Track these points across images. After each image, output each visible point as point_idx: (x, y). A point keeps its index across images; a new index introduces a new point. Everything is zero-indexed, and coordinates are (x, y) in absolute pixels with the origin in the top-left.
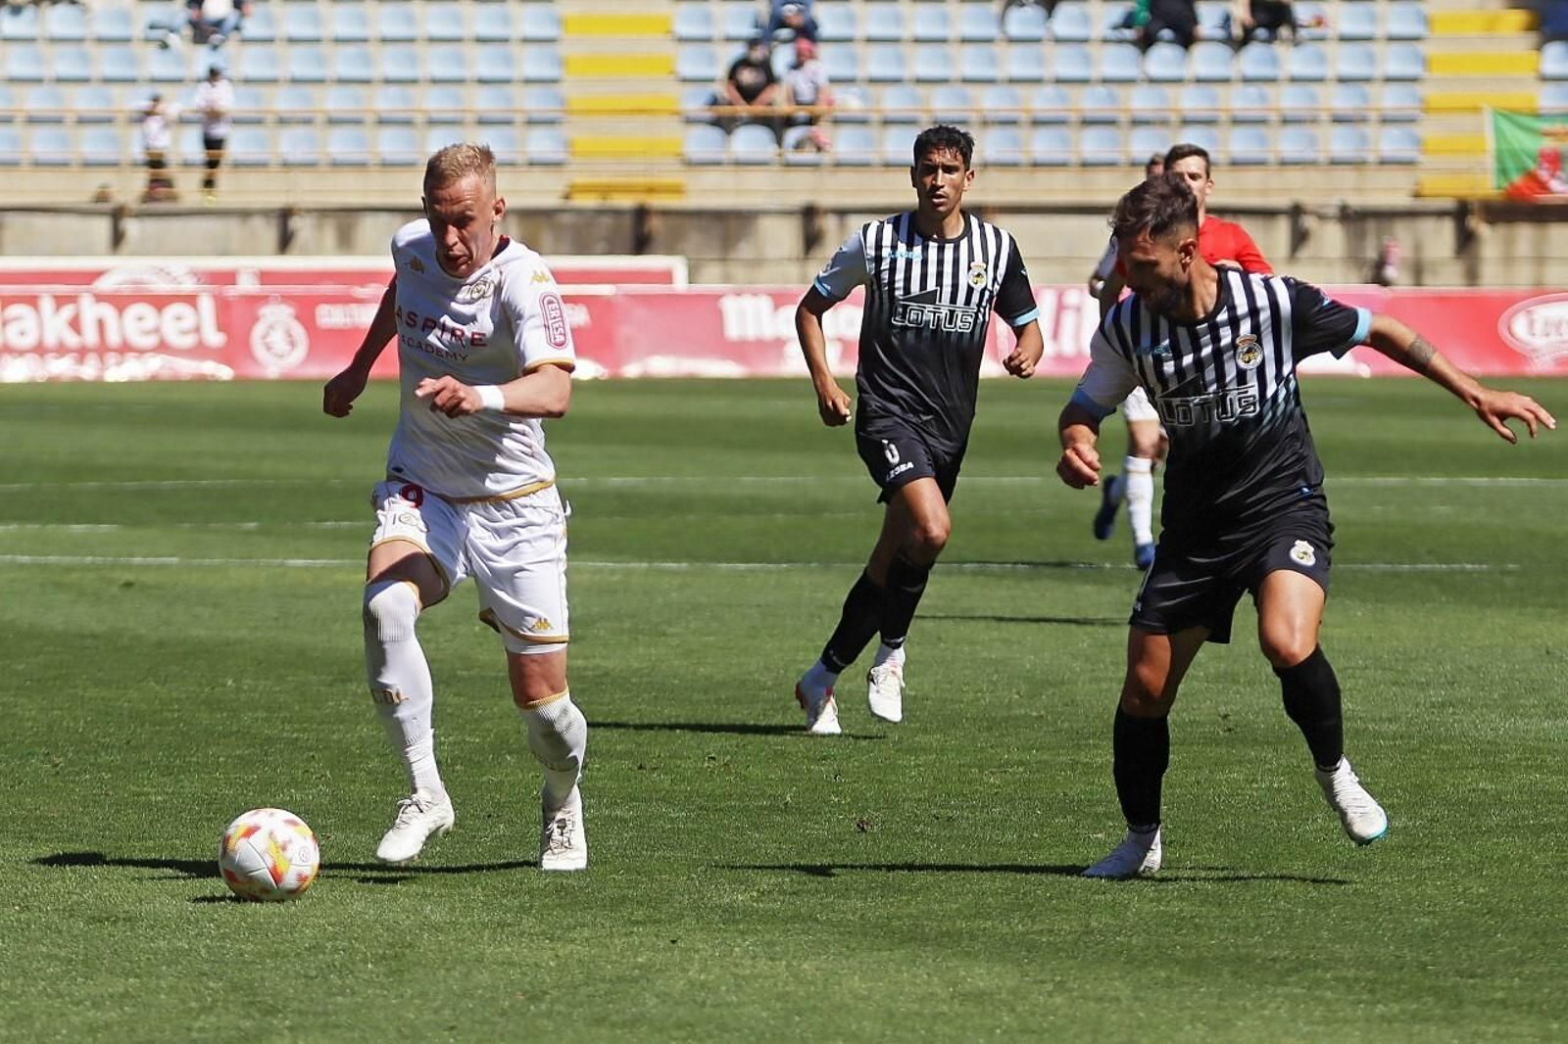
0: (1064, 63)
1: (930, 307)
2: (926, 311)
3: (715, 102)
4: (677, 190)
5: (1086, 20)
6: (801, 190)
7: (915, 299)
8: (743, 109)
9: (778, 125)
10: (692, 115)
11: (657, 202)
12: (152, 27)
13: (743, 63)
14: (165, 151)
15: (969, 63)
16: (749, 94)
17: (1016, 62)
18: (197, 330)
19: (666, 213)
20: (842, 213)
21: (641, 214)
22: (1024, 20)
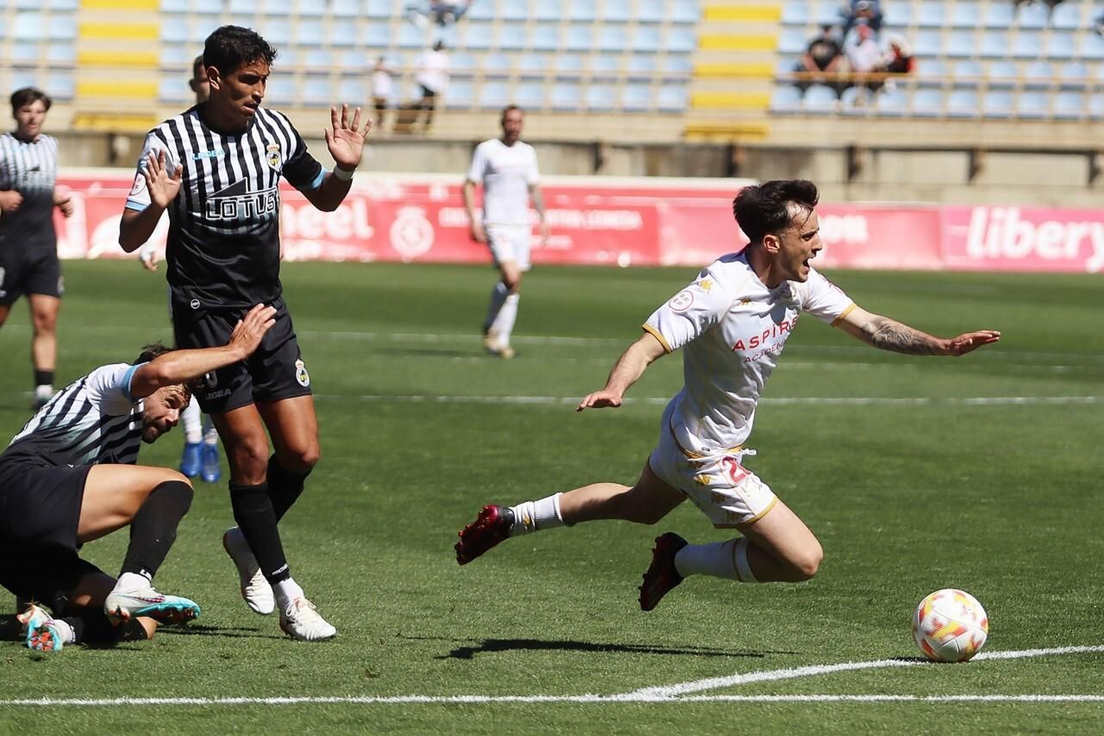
0: (1055, 46)
1: (241, 198)
2: (238, 202)
3: (799, 69)
4: (760, 133)
5: (1077, 15)
6: (848, 133)
7: (226, 193)
8: (817, 75)
9: (839, 88)
10: (780, 77)
11: (743, 140)
12: (409, 9)
13: (819, 42)
14: (385, 98)
15: (988, 45)
16: (822, 64)
17: (1021, 45)
18: (352, 225)
19: (750, 149)
20: (876, 151)
21: (731, 149)
22: (1031, 15)
